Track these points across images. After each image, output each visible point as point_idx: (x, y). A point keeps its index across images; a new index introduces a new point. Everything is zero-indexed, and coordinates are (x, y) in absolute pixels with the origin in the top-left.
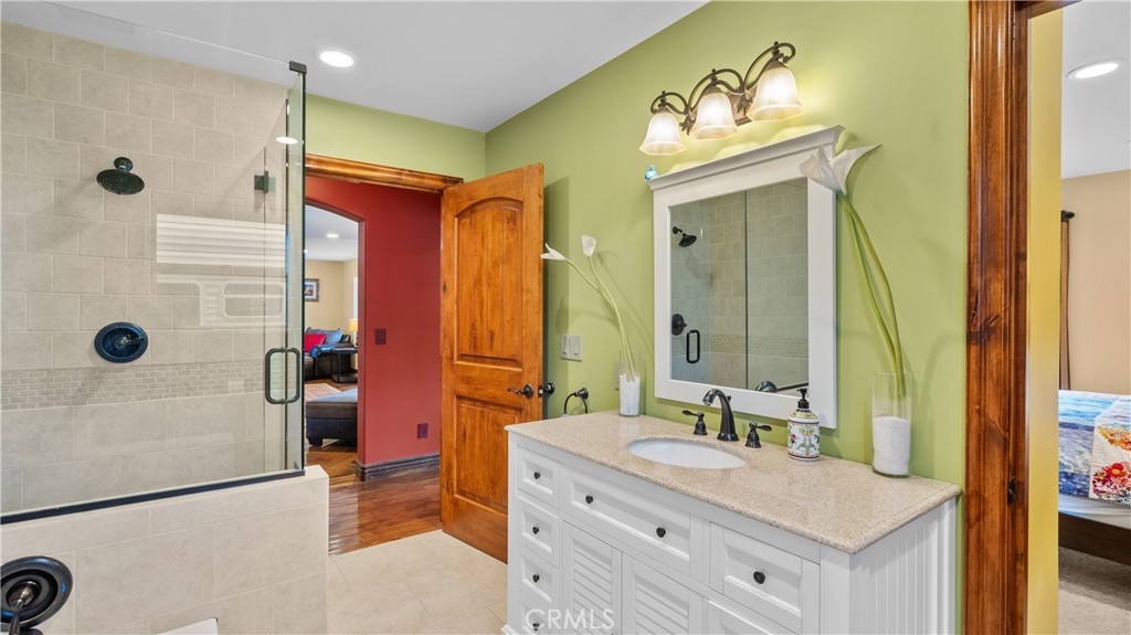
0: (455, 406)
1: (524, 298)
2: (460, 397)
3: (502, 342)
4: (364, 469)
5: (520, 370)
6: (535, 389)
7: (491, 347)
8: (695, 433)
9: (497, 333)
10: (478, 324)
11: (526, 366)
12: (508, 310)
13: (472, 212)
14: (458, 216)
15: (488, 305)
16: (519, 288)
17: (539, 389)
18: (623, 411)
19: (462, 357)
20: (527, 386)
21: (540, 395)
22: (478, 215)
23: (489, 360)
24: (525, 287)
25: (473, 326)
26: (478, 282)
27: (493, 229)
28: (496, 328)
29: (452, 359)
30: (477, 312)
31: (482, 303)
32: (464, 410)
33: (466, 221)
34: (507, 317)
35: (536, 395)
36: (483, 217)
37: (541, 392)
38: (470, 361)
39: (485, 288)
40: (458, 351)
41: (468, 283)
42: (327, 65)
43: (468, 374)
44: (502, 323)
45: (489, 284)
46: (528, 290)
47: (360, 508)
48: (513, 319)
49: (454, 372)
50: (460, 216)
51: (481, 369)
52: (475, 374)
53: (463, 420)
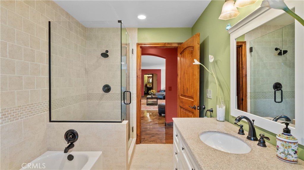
0: (180, 110)
1: (194, 77)
2: (181, 107)
3: (189, 91)
4: (166, 123)
5: (193, 100)
6: (197, 107)
7: (187, 93)
8: (239, 133)
9: (188, 88)
10: (184, 86)
11: (195, 99)
12: (191, 81)
13: (183, 52)
14: (180, 54)
15: (186, 80)
16: (193, 75)
17: (198, 107)
18: (218, 119)
19: (182, 95)
20: (195, 106)
21: (198, 109)
22: (184, 53)
23: (187, 97)
24: (194, 74)
25: (183, 86)
26: (184, 73)
27: (188, 56)
28: (188, 87)
29: (179, 96)
30: (184, 82)
31: (185, 79)
32: (182, 111)
33: (182, 55)
34: (191, 84)
35: (197, 109)
36: (185, 53)
37: (198, 108)
38: (183, 97)
39: (186, 75)
40: (181, 93)
41: (182, 73)
42: (139, 19)
43: (182, 101)
44: (189, 86)
45: (187, 73)
46: (195, 75)
47: (166, 133)
48: (192, 84)
49: (179, 99)
50: (181, 54)
51: (185, 99)
52: (184, 101)
53: (181, 114)
